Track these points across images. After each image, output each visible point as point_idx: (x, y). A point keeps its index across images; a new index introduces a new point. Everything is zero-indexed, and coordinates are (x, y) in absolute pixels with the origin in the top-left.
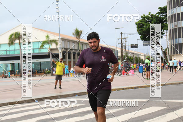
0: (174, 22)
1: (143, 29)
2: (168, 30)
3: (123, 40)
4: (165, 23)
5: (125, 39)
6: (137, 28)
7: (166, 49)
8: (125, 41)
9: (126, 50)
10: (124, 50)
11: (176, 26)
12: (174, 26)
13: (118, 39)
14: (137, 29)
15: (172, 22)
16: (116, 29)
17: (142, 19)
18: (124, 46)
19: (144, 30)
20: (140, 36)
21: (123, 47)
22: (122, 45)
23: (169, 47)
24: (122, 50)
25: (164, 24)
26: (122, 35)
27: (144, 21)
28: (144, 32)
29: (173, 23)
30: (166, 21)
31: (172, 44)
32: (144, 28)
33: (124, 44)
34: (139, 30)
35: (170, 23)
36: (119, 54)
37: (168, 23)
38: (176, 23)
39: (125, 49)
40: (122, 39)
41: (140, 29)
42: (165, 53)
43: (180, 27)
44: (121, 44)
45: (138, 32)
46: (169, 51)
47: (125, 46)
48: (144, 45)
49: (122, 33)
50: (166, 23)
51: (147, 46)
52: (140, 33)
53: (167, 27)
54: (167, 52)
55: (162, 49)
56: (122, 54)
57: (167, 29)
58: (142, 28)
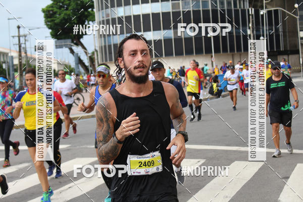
0: (106, 8)
1: (55, 20)
2: (96, 21)
3: (21, 38)
4: (90, 10)
5: (25, 36)
6: (45, 17)
7: (93, 53)
8: (25, 40)
9: (26, 55)
10: (23, 54)
11: (108, 15)
12: (105, 16)
13: (13, 37)
14: (44, 19)
15: (102, 9)
16: (9, 19)
17: (53, 4)
18: (23, 48)
19: (56, 22)
20: (50, 31)
21: (22, 50)
22: (20, 47)
23: (98, 49)
24: (20, 55)
25: (89, 12)
26: (19, 31)
27: (56, 6)
28: (56, 24)
29: (104, 10)
30: (92, 7)
31: (103, 44)
32: (56, 17)
33: (23, 46)
34: (49, 22)
35: (99, 10)
36: (16, 62)
37: (95, 10)
38: (109, 10)
39: (26, 53)
40: (19, 37)
41: (49, 19)
42: (92, 59)
43: (115, 17)
44: (18, 46)
45: (47, 25)
46: (97, 55)
47: (25, 49)
48: (57, 47)
49: (19, 27)
50: (92, 10)
51: (62, 47)
52: (49, 26)
53: (94, 16)
54: (94, 58)
55: (86, 53)
56: (20, 63)
57: (93, 20)
58: (52, 19)
